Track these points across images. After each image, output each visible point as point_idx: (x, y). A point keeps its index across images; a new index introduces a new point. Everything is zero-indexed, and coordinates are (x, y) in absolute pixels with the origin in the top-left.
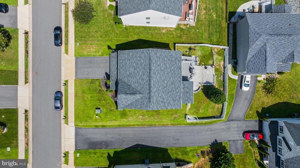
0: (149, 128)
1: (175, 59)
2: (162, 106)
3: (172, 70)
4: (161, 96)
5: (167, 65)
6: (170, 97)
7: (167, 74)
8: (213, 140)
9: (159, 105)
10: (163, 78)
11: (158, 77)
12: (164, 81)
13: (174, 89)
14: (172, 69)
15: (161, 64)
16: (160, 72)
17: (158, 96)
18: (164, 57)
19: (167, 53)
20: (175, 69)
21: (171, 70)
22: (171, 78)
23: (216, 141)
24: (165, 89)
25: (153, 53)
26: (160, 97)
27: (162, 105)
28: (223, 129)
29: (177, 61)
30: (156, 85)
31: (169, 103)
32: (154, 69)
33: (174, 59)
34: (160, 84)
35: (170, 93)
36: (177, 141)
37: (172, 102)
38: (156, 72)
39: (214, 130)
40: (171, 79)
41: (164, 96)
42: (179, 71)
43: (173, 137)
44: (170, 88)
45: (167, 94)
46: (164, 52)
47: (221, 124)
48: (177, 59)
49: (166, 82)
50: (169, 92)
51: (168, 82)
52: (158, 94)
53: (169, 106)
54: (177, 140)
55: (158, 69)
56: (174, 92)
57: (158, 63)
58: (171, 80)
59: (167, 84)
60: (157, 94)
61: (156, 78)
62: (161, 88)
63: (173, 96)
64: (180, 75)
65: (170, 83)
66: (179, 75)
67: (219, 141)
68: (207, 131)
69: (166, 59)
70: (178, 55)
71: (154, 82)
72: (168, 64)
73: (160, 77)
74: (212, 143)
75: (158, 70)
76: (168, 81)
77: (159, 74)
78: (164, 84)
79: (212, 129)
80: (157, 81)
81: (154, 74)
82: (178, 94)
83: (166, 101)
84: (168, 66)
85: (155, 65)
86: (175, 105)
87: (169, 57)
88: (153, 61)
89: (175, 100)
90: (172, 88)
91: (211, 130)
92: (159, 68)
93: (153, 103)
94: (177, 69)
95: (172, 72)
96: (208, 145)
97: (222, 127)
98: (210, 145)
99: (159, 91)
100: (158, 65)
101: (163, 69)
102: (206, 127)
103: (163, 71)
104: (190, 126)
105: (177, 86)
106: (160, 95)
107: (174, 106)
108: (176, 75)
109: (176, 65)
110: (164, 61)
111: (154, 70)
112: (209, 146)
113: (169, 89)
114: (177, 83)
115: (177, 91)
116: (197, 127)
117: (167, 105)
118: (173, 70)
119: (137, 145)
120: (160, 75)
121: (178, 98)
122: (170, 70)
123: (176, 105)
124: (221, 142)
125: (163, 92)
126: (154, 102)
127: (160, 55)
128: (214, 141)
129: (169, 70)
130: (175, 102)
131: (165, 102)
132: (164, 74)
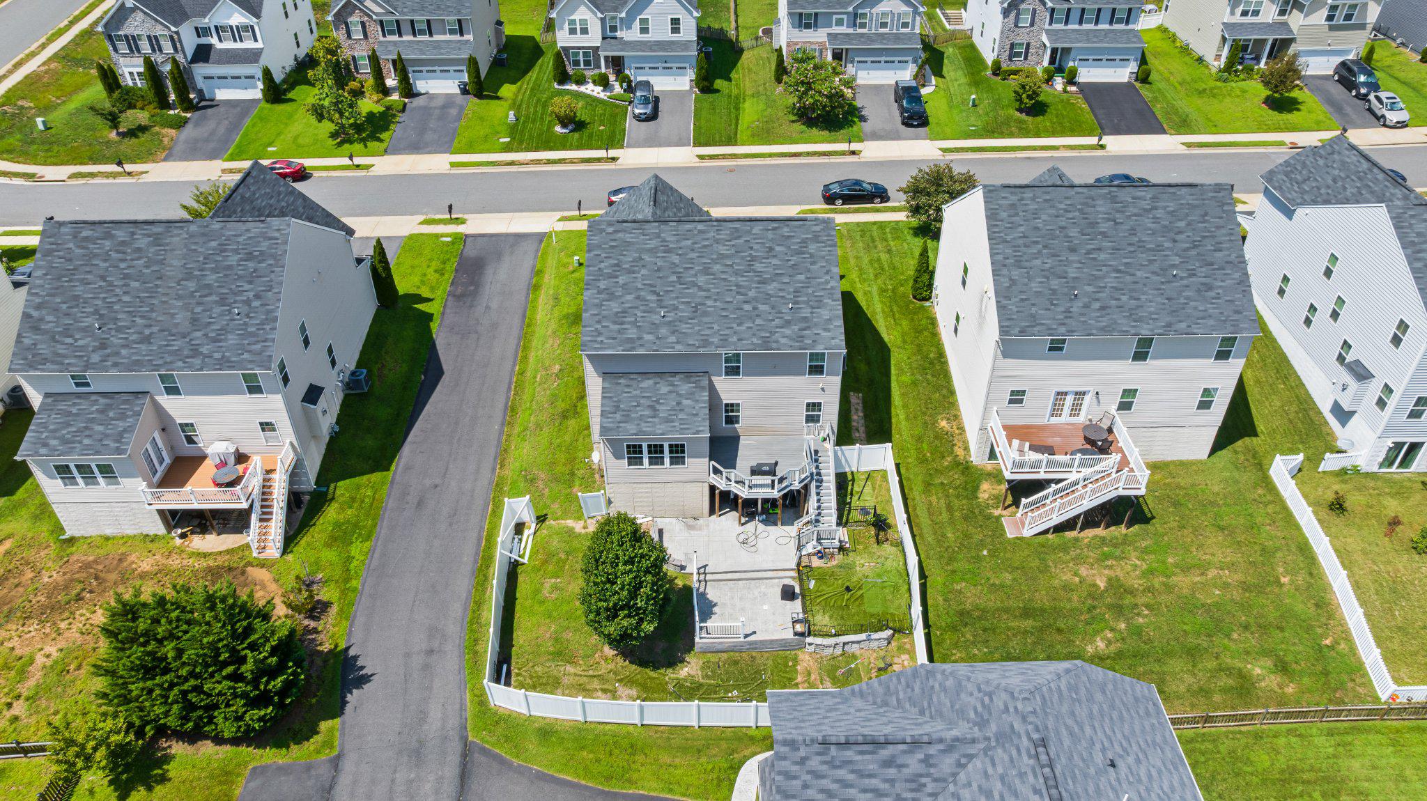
0: (501, 406)
1: (805, 319)
2: (602, 266)
3: (755, 308)
4: (642, 262)
5: (775, 285)
6: (638, 298)
7: (738, 286)
8: (368, 664)
9: (603, 255)
10: (717, 267)
11: (723, 249)
12: (706, 271)
13: (671, 316)
14: (762, 307)
15: (775, 261)
16: (743, 258)
17: (641, 251)
18: (809, 271)
19: (827, 282)
20: (758, 321)
21: (754, 304)
22: (718, 304)
23: (364, 680)
24: (674, 278)
25: (817, 228)
26: (641, 259)
27: (606, 267)
28: (422, 717)
29: (796, 328)
30: (689, 243)
31: (612, 296)
32: (754, 232)
33: (806, 312)
34: (693, 255)
35: (654, 297)
36: (416, 501)
37: (615, 306)
38: (741, 241)
39: (426, 667)
40: (715, 300)
41: (644, 271)
42: (755, 340)
43: (436, 486)
44: (677, 298)
45: (651, 285)
46: (828, 272)
47: (457, 707)
48: (805, 329)
49: (702, 280)
50: (658, 295)
51: (700, 288)
52: (651, 251)
53: (599, 293)
54: (420, 504)
55: (756, 247)
56: (655, 318)
57: (778, 248)
58: (709, 303)
59: (695, 284)
60: (653, 244)
61: (717, 241)
62: (677, 261)
63: (639, 314)
64: (734, 343)
65: (698, 300)
66: (735, 339)
67: (353, 697)
68: (433, 632)
69: (802, 277)
70: (824, 334)
71: (701, 232)
72: (780, 290)
73: (723, 256)
74: (356, 658)
75: (751, 248)
76: (709, 290)
77: (733, 251)
78: (693, 272)
79: (435, 657)
80: (705, 246)
81: (732, 233)
82: (648, 337)
83: (621, 280)
84: (772, 288)
85: (770, 235)
86: (599, 322)
87: (810, 291)
88: (786, 229)
89: (622, 323)
90: (676, 308)
91: (430, 652)
92: (759, 251)
93: (615, 232)
94: (761, 328)
95: (747, 307)
96: (349, 640)
97: (435, 714)
98: (347, 649)
99: (665, 252)
100: (771, 249)
101: (758, 266)
102: (453, 629)
103: (748, 269)
104: (477, 554)
105: (684, 327)
106: (646, 257)
107: (597, 318)
108: (735, 325)
109: (777, 321)
110: (790, 271)
111: (749, 232)
112: (342, 646)
113: (673, 295)
114: (697, 328)
115: (663, 331)
116: (462, 584)
117: (602, 285)
118: (756, 312)
119: (439, 373)
120: (732, 255)
121: (632, 333)
122: (755, 299)
123: (599, 327)
124: (349, 709)
125: (659, 270)
126: (620, 235)
127: (812, 256)
128: (362, 668)
129: (752, 294)
130: (615, 323)
131: (616, 277)
132: (736, 273)
